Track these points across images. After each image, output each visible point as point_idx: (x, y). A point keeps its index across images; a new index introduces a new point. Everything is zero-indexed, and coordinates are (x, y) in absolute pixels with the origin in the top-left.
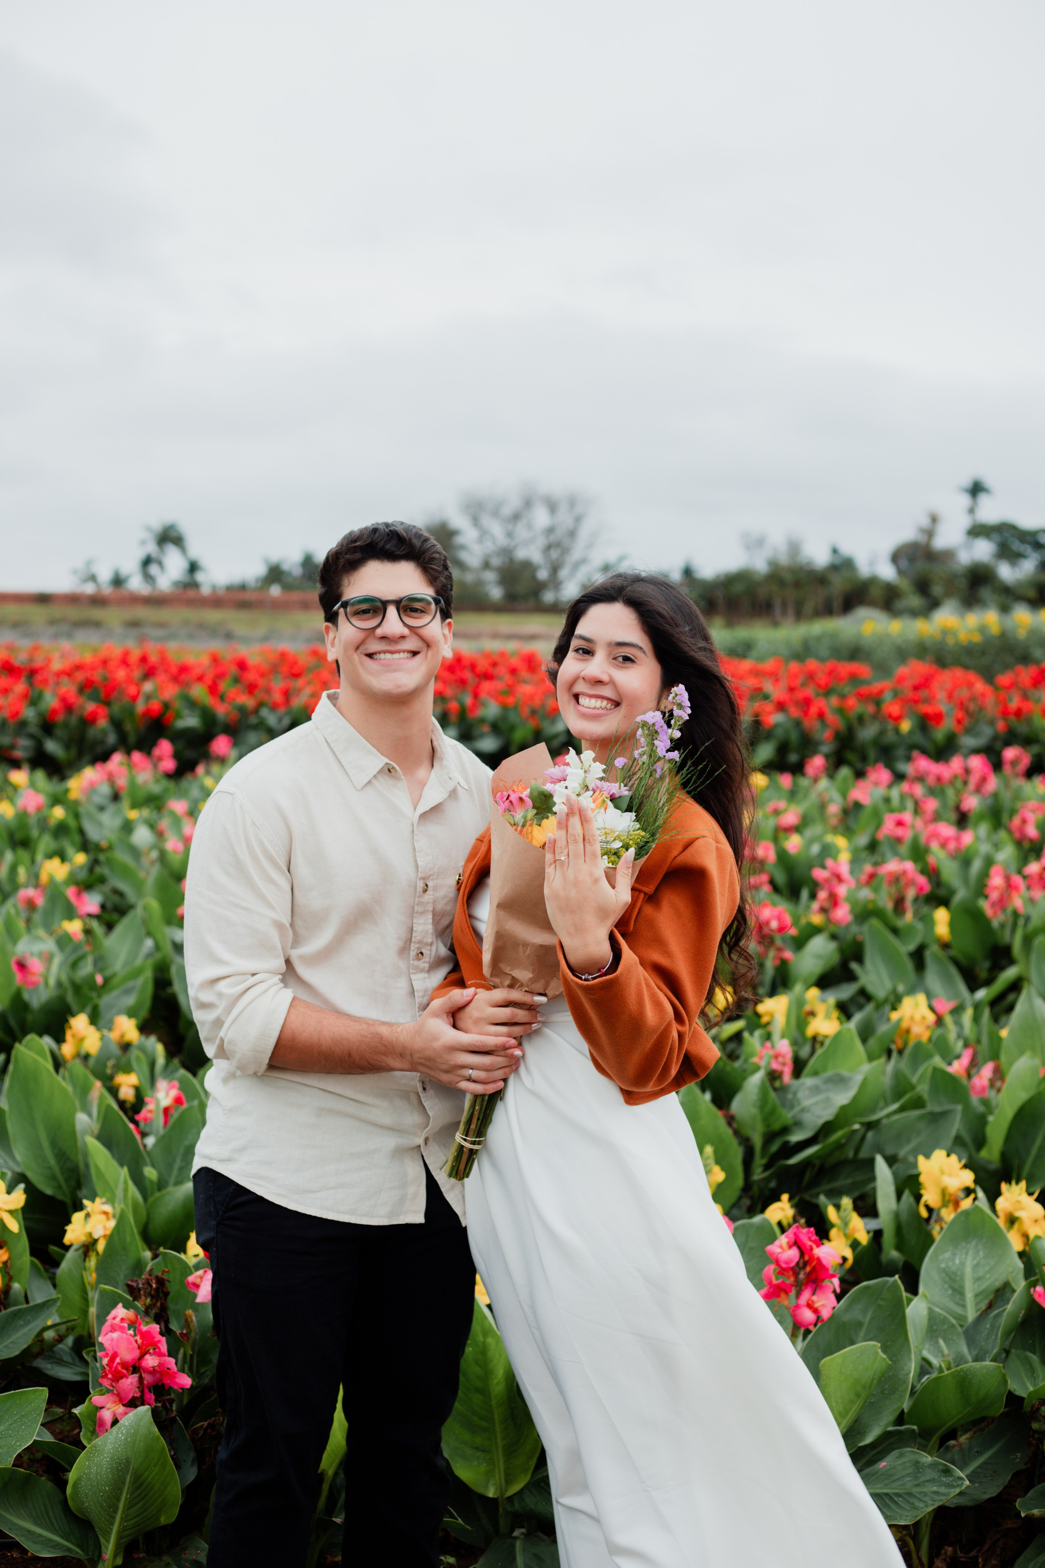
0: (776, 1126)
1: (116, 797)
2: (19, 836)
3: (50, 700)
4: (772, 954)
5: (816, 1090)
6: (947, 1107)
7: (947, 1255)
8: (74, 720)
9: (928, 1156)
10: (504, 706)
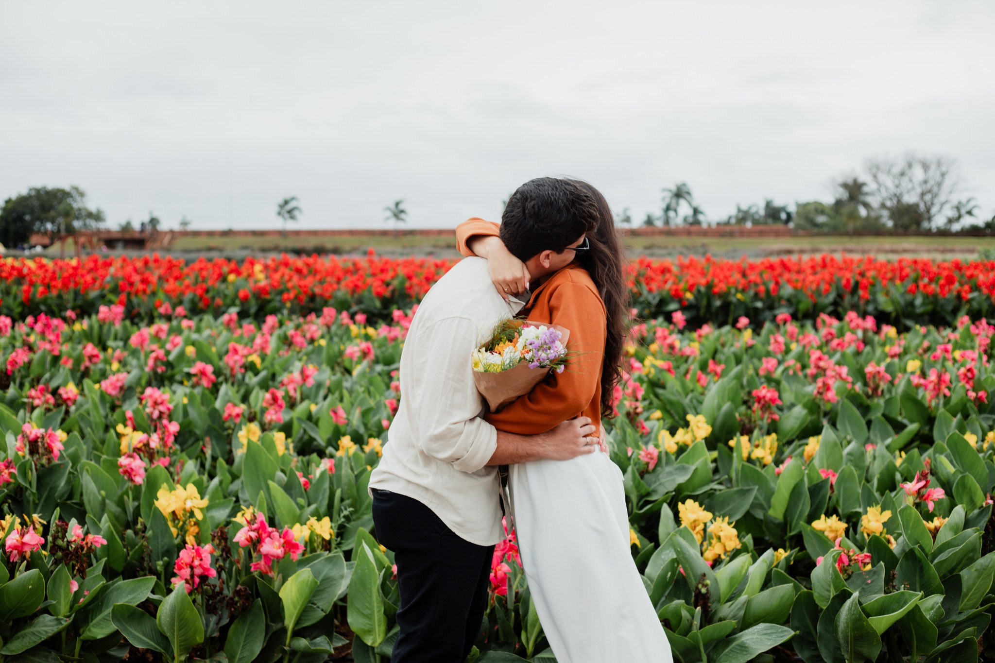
0: (643, 492)
4: (766, 416)
5: (671, 475)
6: (752, 487)
7: (667, 552)
9: (683, 503)
10: (795, 288)
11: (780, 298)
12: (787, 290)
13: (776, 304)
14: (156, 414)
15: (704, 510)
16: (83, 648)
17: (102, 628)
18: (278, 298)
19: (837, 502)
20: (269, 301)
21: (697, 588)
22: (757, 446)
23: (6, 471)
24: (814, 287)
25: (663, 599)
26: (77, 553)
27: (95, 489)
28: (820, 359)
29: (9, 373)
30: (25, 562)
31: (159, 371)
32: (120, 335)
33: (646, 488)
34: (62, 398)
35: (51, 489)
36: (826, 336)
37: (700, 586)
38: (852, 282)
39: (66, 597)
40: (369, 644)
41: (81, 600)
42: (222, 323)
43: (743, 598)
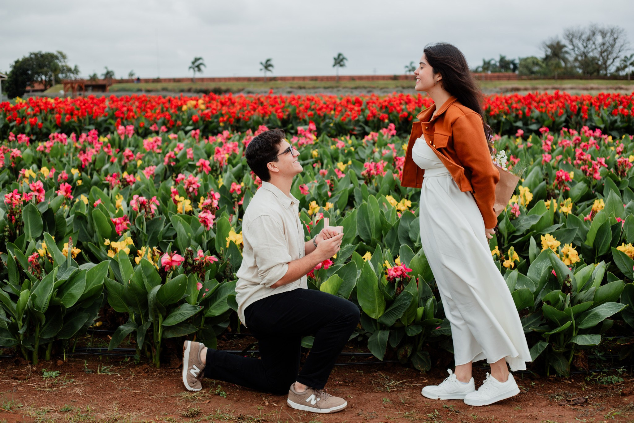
0: (511, 231)
1: (374, 144)
2: (335, 156)
3: (368, 112)
4: (562, 188)
5: (527, 220)
6: (574, 228)
7: (539, 263)
8: (376, 120)
9: (544, 236)
10: (541, 112)
11: (532, 118)
12: (536, 113)
13: (529, 122)
14: (191, 189)
15: (556, 240)
16: (206, 322)
17: (218, 310)
18: (216, 120)
19: (625, 236)
20: (211, 123)
21: (564, 283)
22: (563, 205)
23: (125, 223)
24: (553, 111)
25: (543, 290)
26: (200, 266)
27: (185, 232)
28: (582, 154)
29: (83, 167)
30: (172, 272)
31: (172, 165)
32: (132, 144)
33: (513, 228)
34: (127, 181)
35: (154, 233)
36: (574, 141)
37: (566, 282)
38: (577, 107)
39: (194, 293)
40: (374, 317)
41: (204, 294)
42: (190, 136)
43: (593, 288)
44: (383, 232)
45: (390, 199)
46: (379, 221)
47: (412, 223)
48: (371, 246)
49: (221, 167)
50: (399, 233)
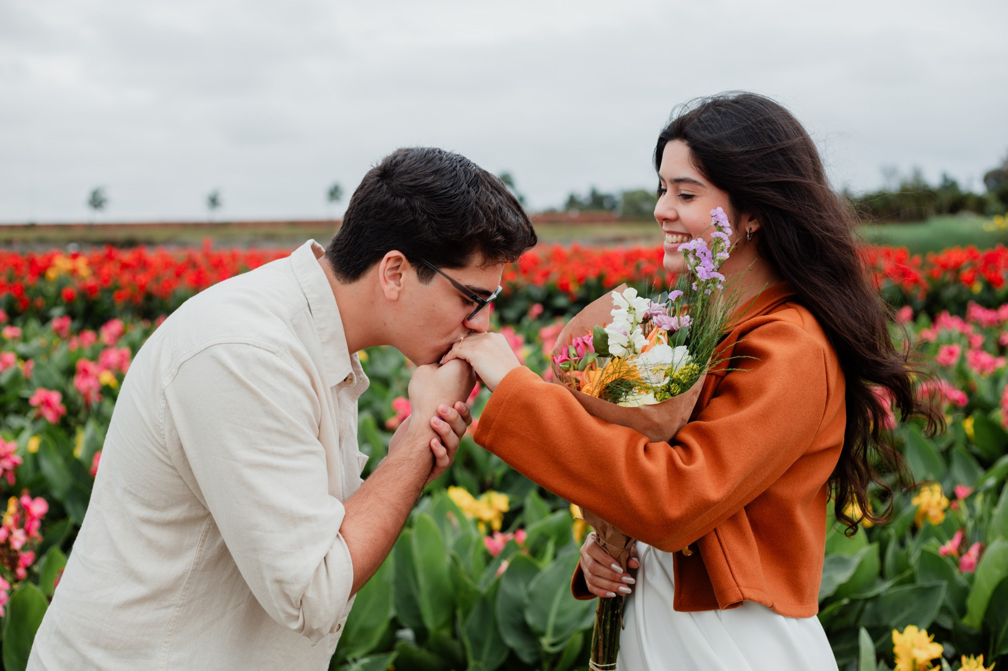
6: (934, 582)
9: (901, 632)
18: (107, 298)
20: (99, 302)
44: (459, 613)
45: (459, 496)
46: (447, 581)
47: (533, 586)
48: (430, 650)
49: (87, 405)
50: (500, 610)
